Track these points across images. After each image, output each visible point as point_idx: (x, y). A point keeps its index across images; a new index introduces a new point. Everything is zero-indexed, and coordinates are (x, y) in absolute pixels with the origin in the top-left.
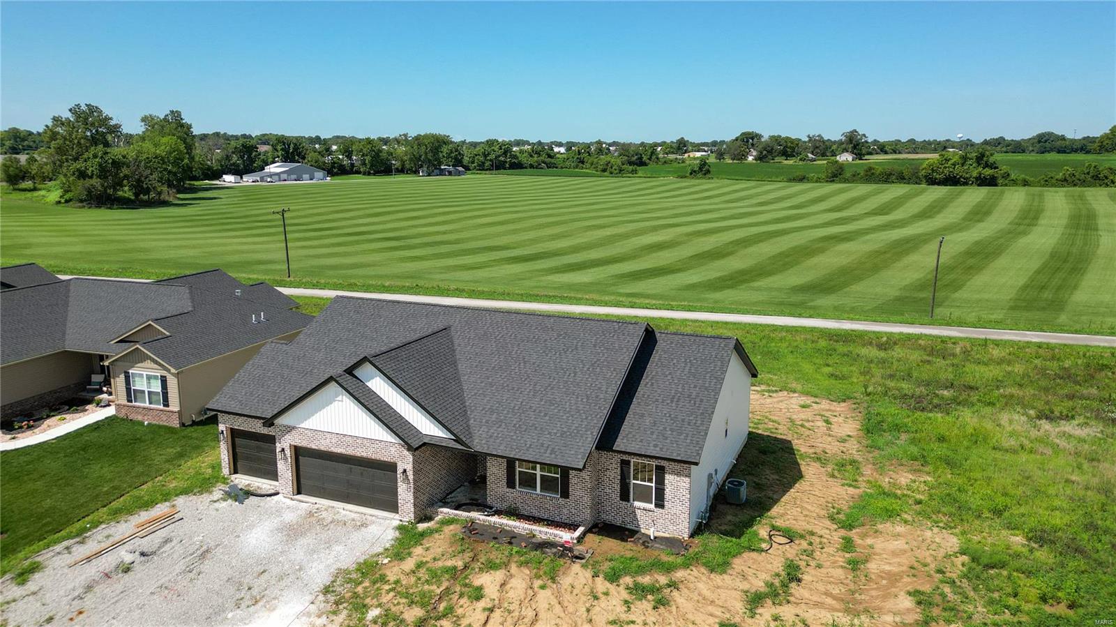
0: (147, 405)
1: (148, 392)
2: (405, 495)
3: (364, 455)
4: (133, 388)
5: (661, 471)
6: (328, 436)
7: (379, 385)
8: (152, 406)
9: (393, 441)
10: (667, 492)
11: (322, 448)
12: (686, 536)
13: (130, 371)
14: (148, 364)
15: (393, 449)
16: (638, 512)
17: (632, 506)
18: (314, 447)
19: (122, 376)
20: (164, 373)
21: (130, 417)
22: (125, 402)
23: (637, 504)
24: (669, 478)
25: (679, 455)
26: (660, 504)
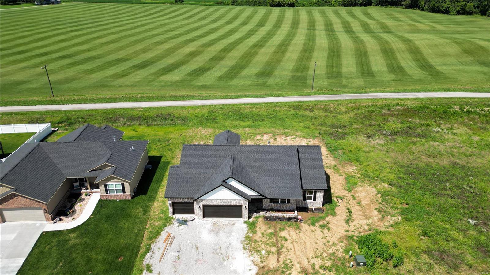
0: (115, 194)
1: (116, 189)
2: (245, 213)
3: (231, 204)
4: (108, 189)
5: (315, 192)
6: (217, 201)
7: (234, 183)
8: (118, 194)
9: (242, 199)
10: (317, 197)
11: (215, 204)
12: (321, 207)
13: (107, 184)
14: (115, 180)
15: (241, 202)
16: (308, 203)
17: (306, 201)
18: (212, 204)
19: (103, 186)
20: (123, 182)
21: (108, 199)
22: (105, 194)
23: (308, 201)
24: (318, 194)
25: (321, 188)
26: (315, 200)
